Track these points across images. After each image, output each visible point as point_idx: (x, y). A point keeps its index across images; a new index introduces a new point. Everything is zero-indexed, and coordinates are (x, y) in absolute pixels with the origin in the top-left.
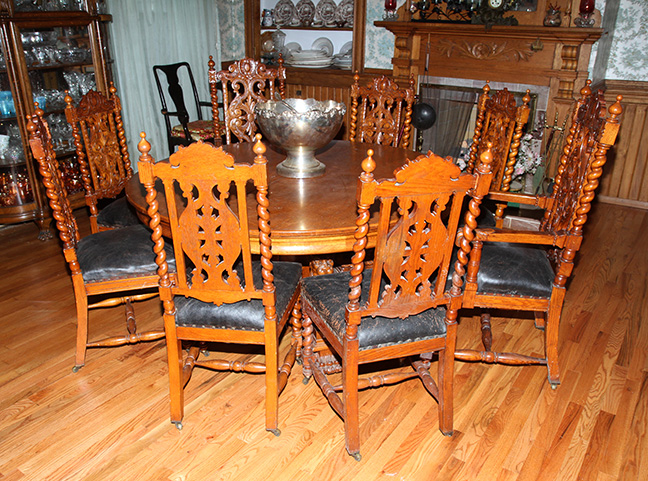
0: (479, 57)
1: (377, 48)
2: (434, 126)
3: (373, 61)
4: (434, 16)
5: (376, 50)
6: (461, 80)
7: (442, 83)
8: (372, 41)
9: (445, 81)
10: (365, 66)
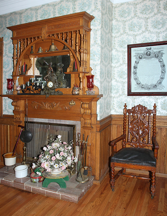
0: (49, 108)
1: (7, 105)
2: (32, 141)
3: (6, 111)
4: (28, 92)
5: (7, 107)
6: (43, 119)
7: (35, 121)
8: (6, 103)
9: (36, 120)
10: (3, 114)
